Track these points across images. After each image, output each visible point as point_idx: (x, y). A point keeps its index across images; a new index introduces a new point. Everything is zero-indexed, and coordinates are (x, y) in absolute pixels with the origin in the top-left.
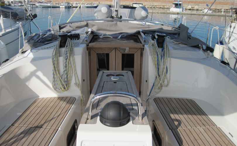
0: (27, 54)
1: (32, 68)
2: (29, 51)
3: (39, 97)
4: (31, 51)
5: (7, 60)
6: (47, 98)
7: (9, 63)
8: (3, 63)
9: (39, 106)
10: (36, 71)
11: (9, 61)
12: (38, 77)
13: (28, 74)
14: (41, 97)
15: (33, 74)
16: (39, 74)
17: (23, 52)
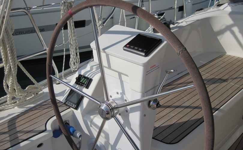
0: (224, 8)
1: (229, 22)
2: (226, 4)
3: (226, 53)
4: (229, 4)
5: (202, 9)
6: (234, 56)
7: (202, 12)
8: (197, 12)
9: (225, 61)
10: (232, 26)
11: (203, 10)
12: (233, 33)
13: (224, 27)
14: (228, 53)
15: (229, 28)
16: (236, 29)
17: (219, 5)
